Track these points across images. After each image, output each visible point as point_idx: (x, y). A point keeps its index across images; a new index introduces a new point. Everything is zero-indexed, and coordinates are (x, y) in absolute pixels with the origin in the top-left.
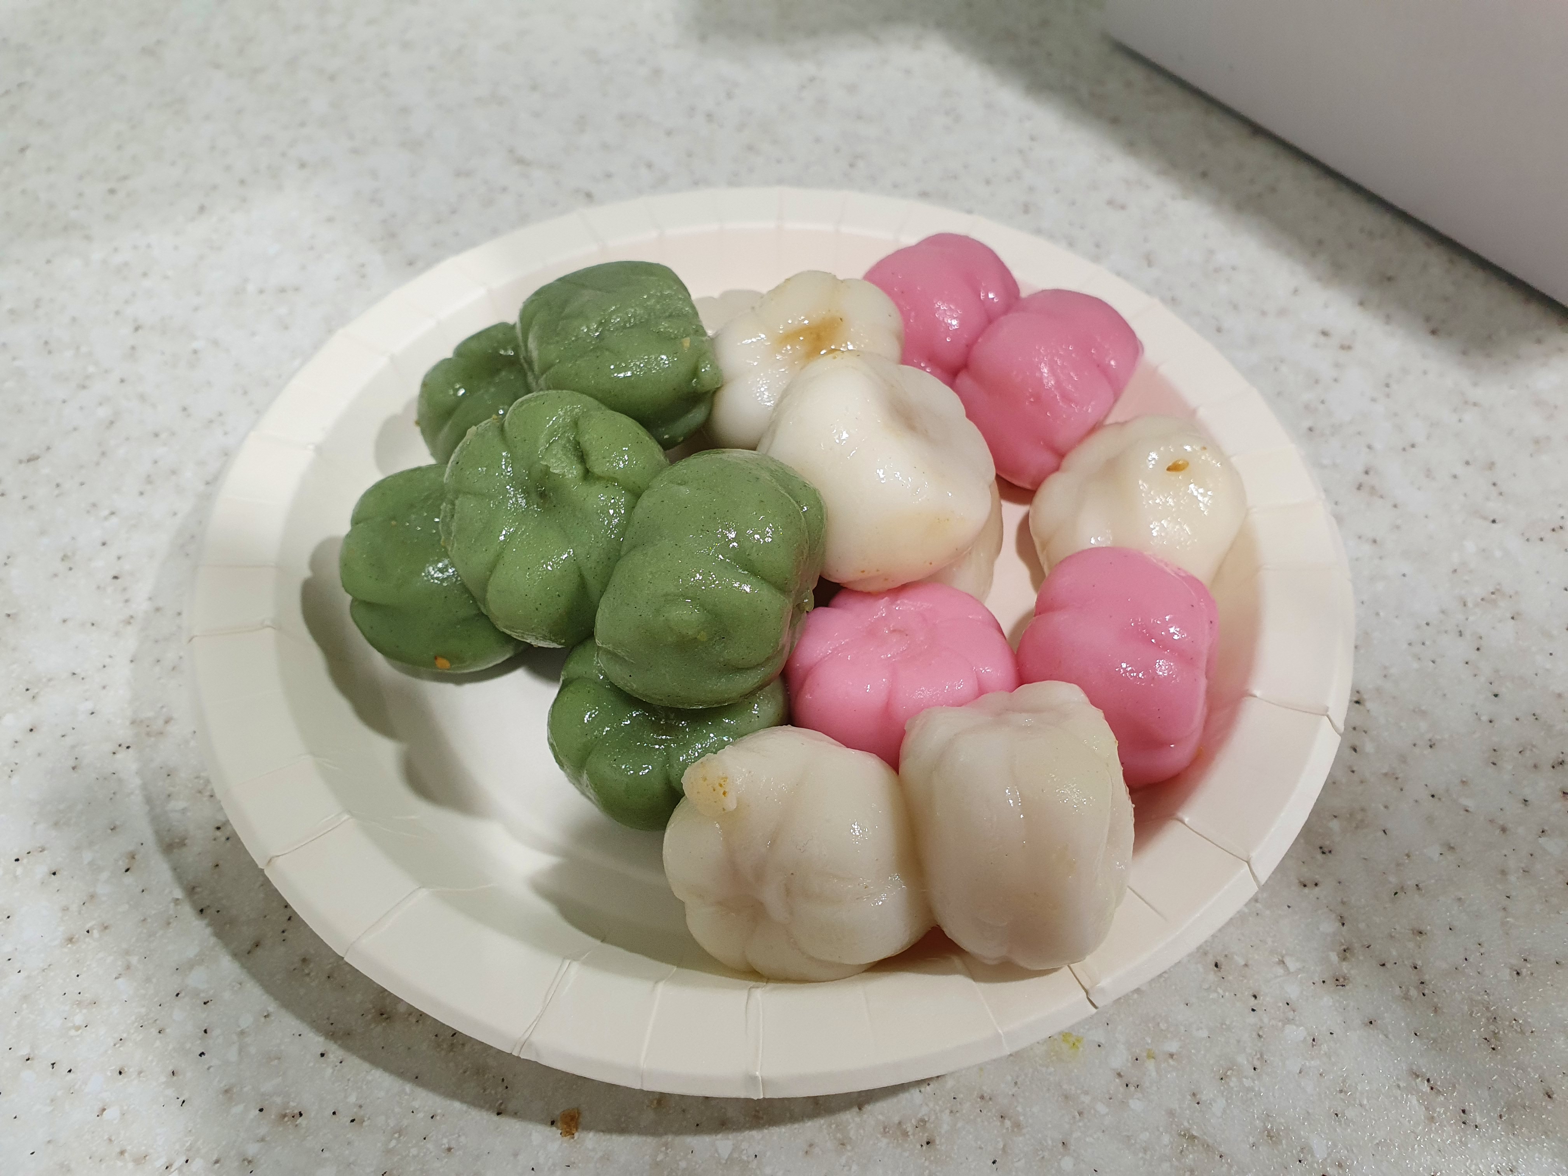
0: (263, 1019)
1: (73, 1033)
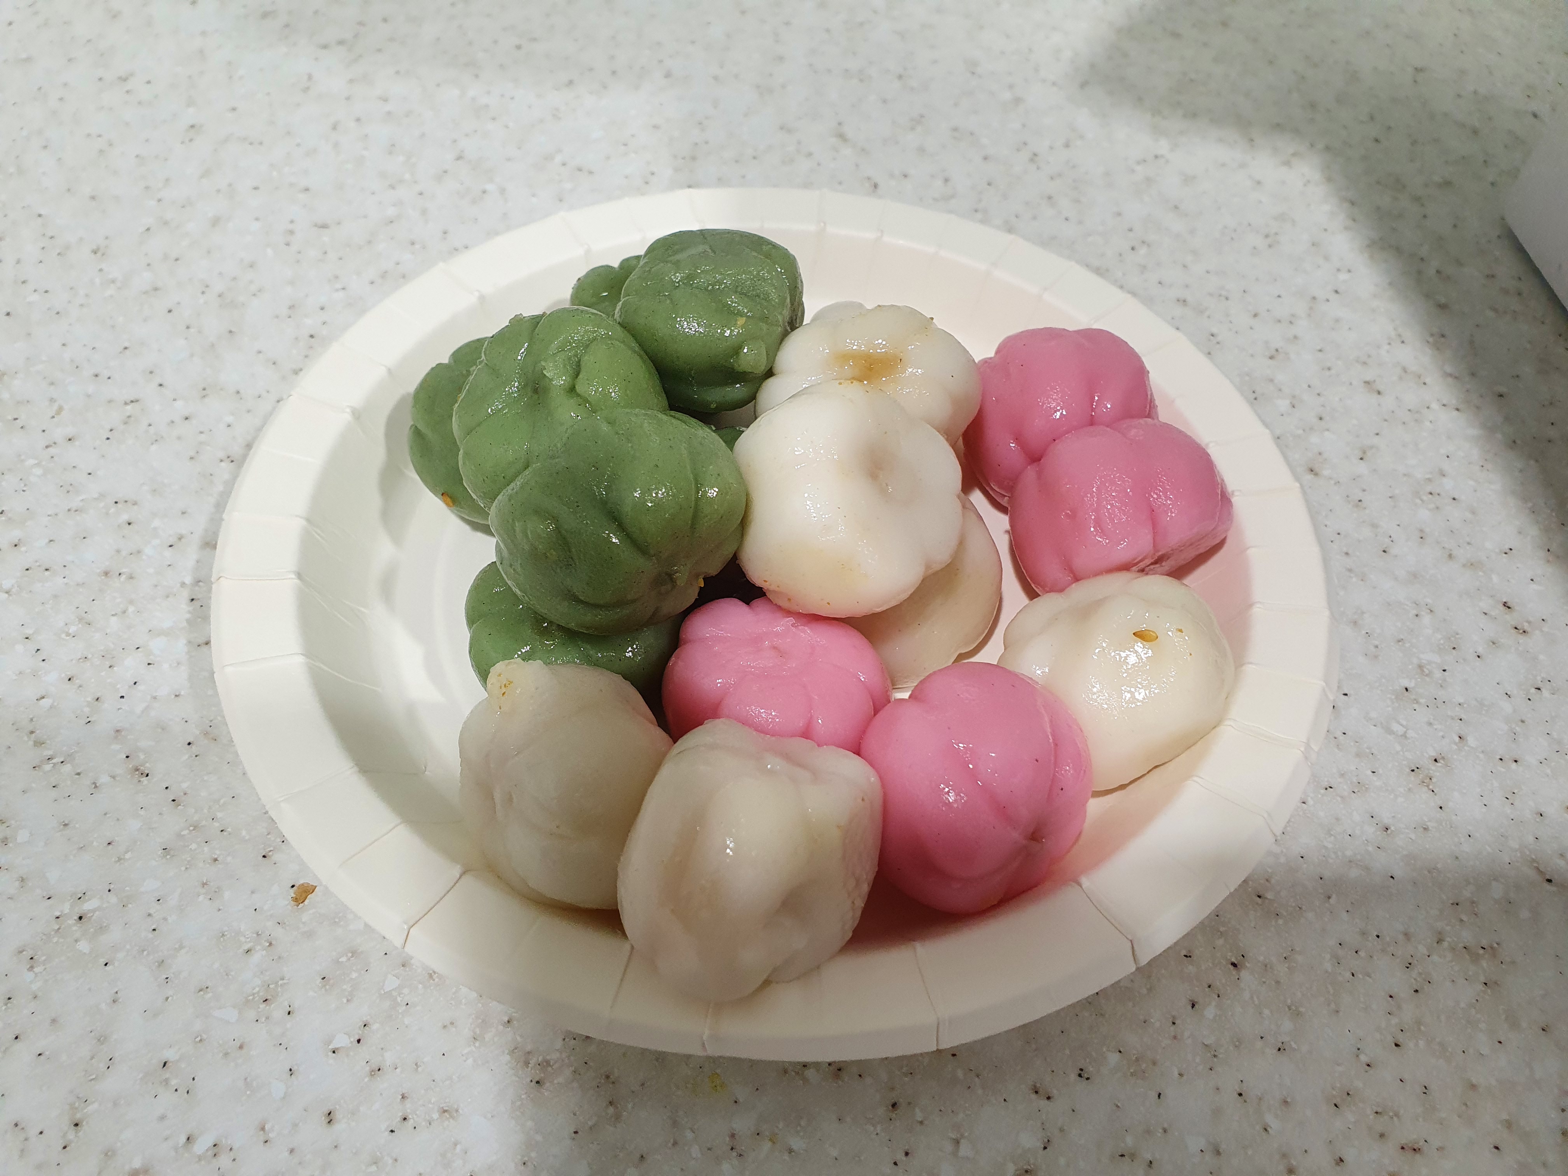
0: (173, 696)
1: (63, 636)
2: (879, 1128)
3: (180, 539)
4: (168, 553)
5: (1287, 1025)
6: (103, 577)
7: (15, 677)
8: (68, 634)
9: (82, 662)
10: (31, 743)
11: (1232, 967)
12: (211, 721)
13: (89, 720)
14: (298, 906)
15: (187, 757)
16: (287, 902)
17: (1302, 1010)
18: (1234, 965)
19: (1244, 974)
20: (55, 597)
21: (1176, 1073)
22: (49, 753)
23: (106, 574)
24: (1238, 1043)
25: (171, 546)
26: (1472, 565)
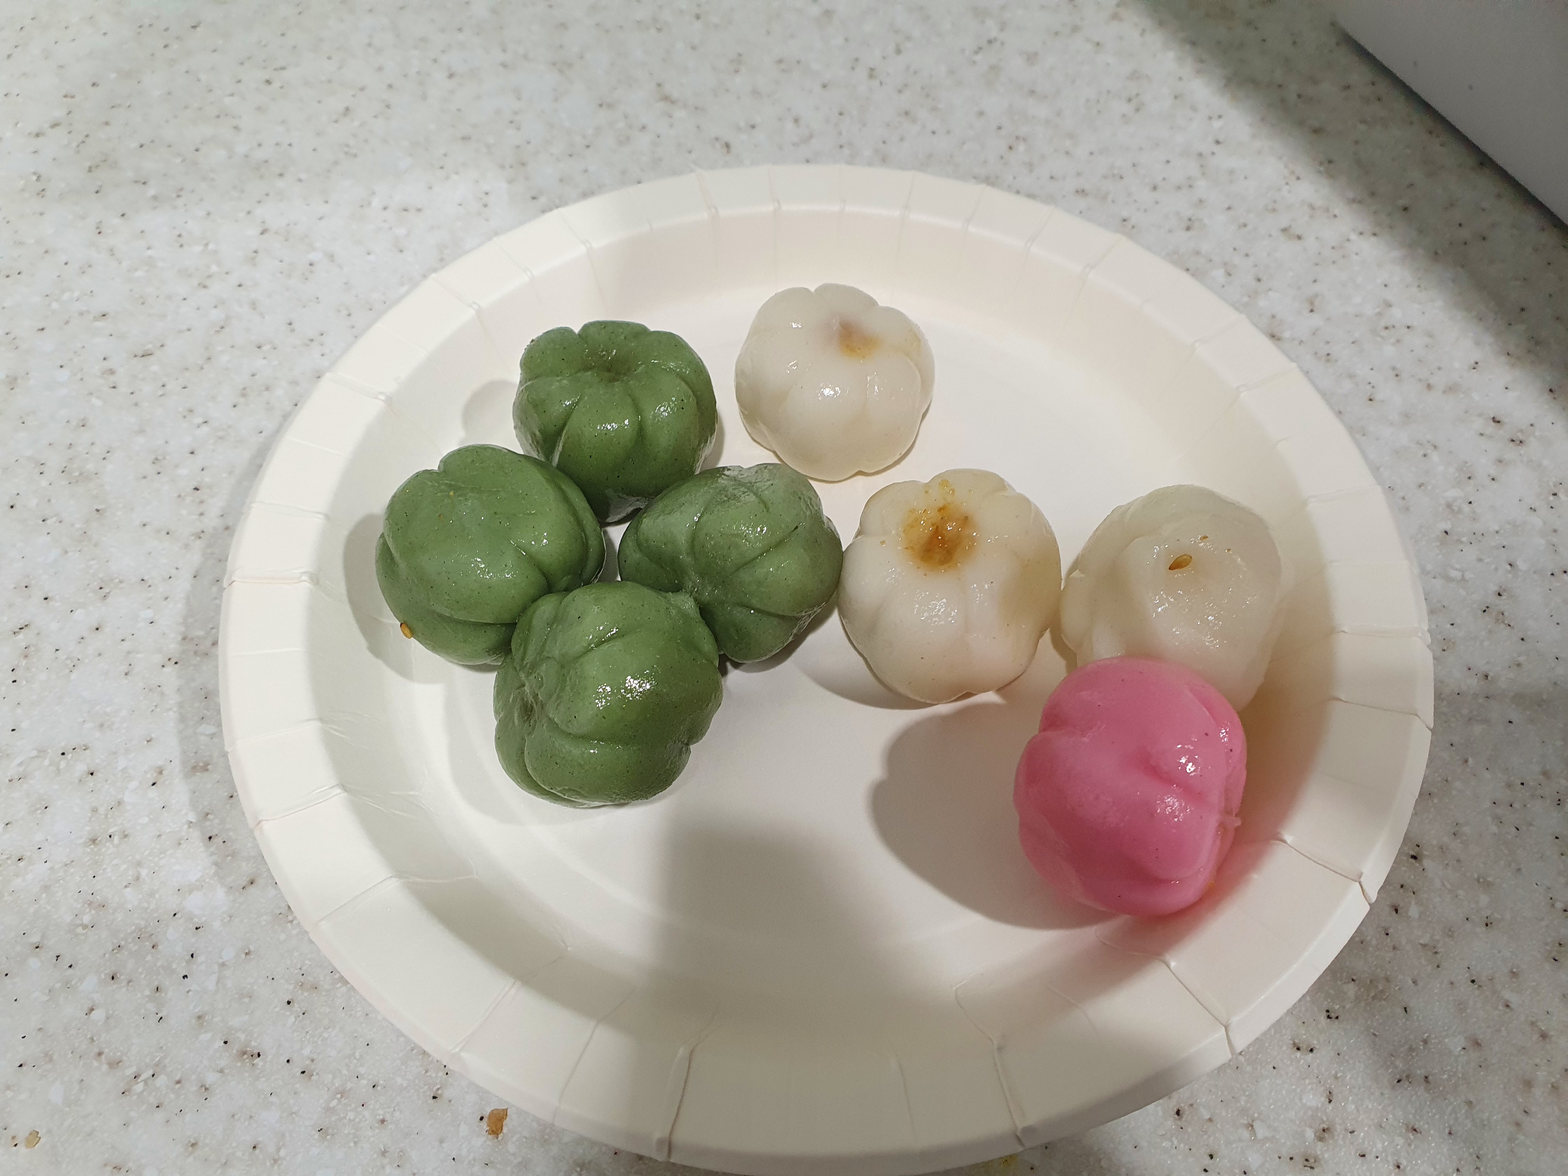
0: (243, 956)
2: (1176, 1142)
3: (161, 773)
4: (153, 793)
5: (1484, 899)
6: (92, 846)
7: (46, 998)
8: (85, 927)
9: (117, 953)
10: (105, 1067)
11: (1413, 861)
12: (300, 969)
13: (159, 1016)
14: (497, 1138)
15: (292, 1019)
16: (483, 1139)
17: (1490, 879)
18: (1414, 857)
19: (1426, 863)
20: (46, 888)
21: (1410, 982)
22: (130, 1071)
23: (94, 841)
24: (1450, 932)
25: (154, 784)
26: (1451, 389)
